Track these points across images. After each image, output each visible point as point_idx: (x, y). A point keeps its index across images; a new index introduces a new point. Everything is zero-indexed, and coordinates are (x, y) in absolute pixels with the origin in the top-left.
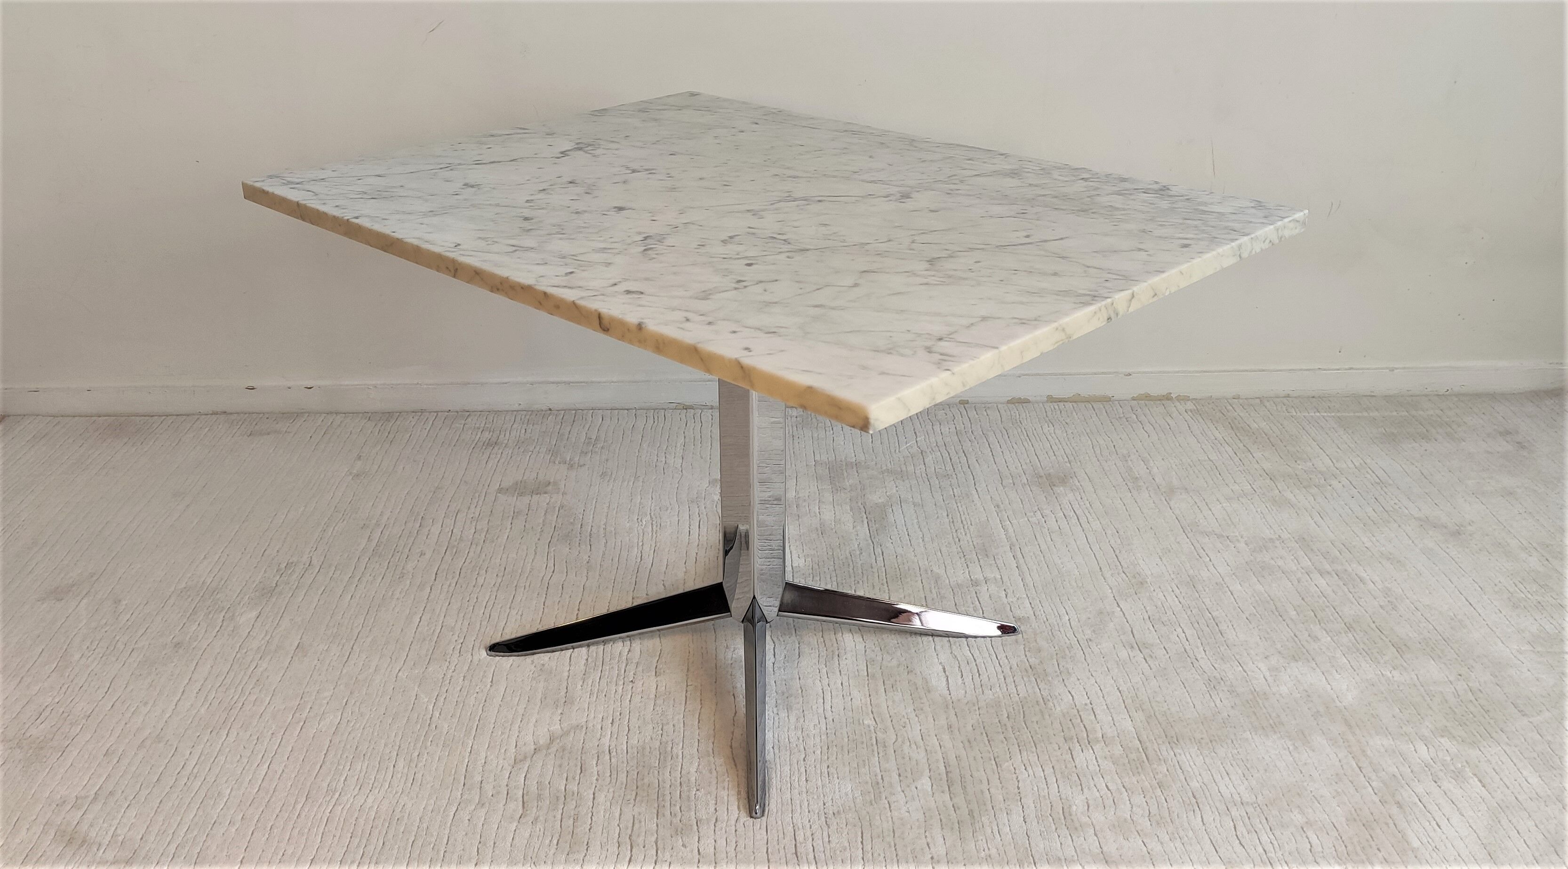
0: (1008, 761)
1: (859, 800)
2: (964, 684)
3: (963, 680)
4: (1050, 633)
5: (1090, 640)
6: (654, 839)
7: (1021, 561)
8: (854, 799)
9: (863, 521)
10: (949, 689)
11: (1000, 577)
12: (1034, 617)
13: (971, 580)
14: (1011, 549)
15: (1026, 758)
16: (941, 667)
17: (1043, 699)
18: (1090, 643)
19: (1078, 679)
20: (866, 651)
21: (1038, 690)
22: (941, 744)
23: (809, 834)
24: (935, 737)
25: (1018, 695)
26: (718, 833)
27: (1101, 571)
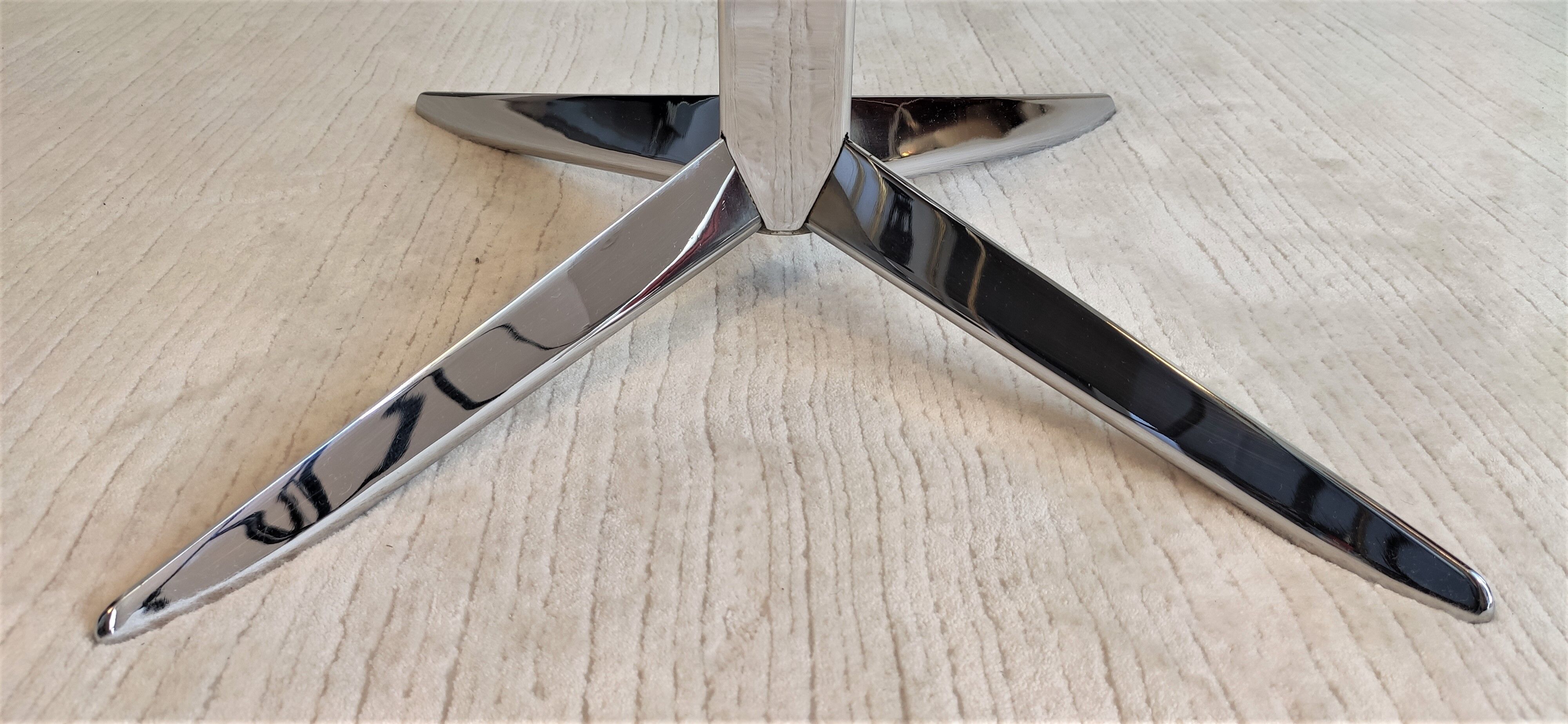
0: (1454, 444)
1: (1080, 543)
2: (1258, 271)
3: (1252, 265)
4: (1405, 186)
5: (1498, 199)
6: (445, 664)
7: (1284, 81)
8: (1064, 541)
9: (965, 30)
10: (1227, 283)
11: (1253, 102)
12: (1355, 162)
13: (1199, 106)
14: (1255, 66)
15: (1497, 434)
16: (1192, 243)
17: (1465, 306)
18: (1500, 203)
19: (1521, 268)
20: (1014, 213)
21: (1446, 289)
22: (1261, 400)
23: (939, 649)
24: (1240, 388)
25: (1403, 297)
26: (652, 646)
27: (1445, 97)
